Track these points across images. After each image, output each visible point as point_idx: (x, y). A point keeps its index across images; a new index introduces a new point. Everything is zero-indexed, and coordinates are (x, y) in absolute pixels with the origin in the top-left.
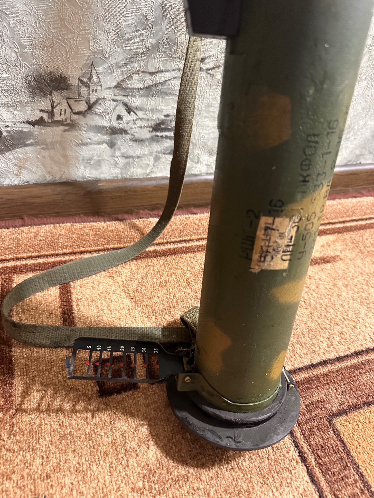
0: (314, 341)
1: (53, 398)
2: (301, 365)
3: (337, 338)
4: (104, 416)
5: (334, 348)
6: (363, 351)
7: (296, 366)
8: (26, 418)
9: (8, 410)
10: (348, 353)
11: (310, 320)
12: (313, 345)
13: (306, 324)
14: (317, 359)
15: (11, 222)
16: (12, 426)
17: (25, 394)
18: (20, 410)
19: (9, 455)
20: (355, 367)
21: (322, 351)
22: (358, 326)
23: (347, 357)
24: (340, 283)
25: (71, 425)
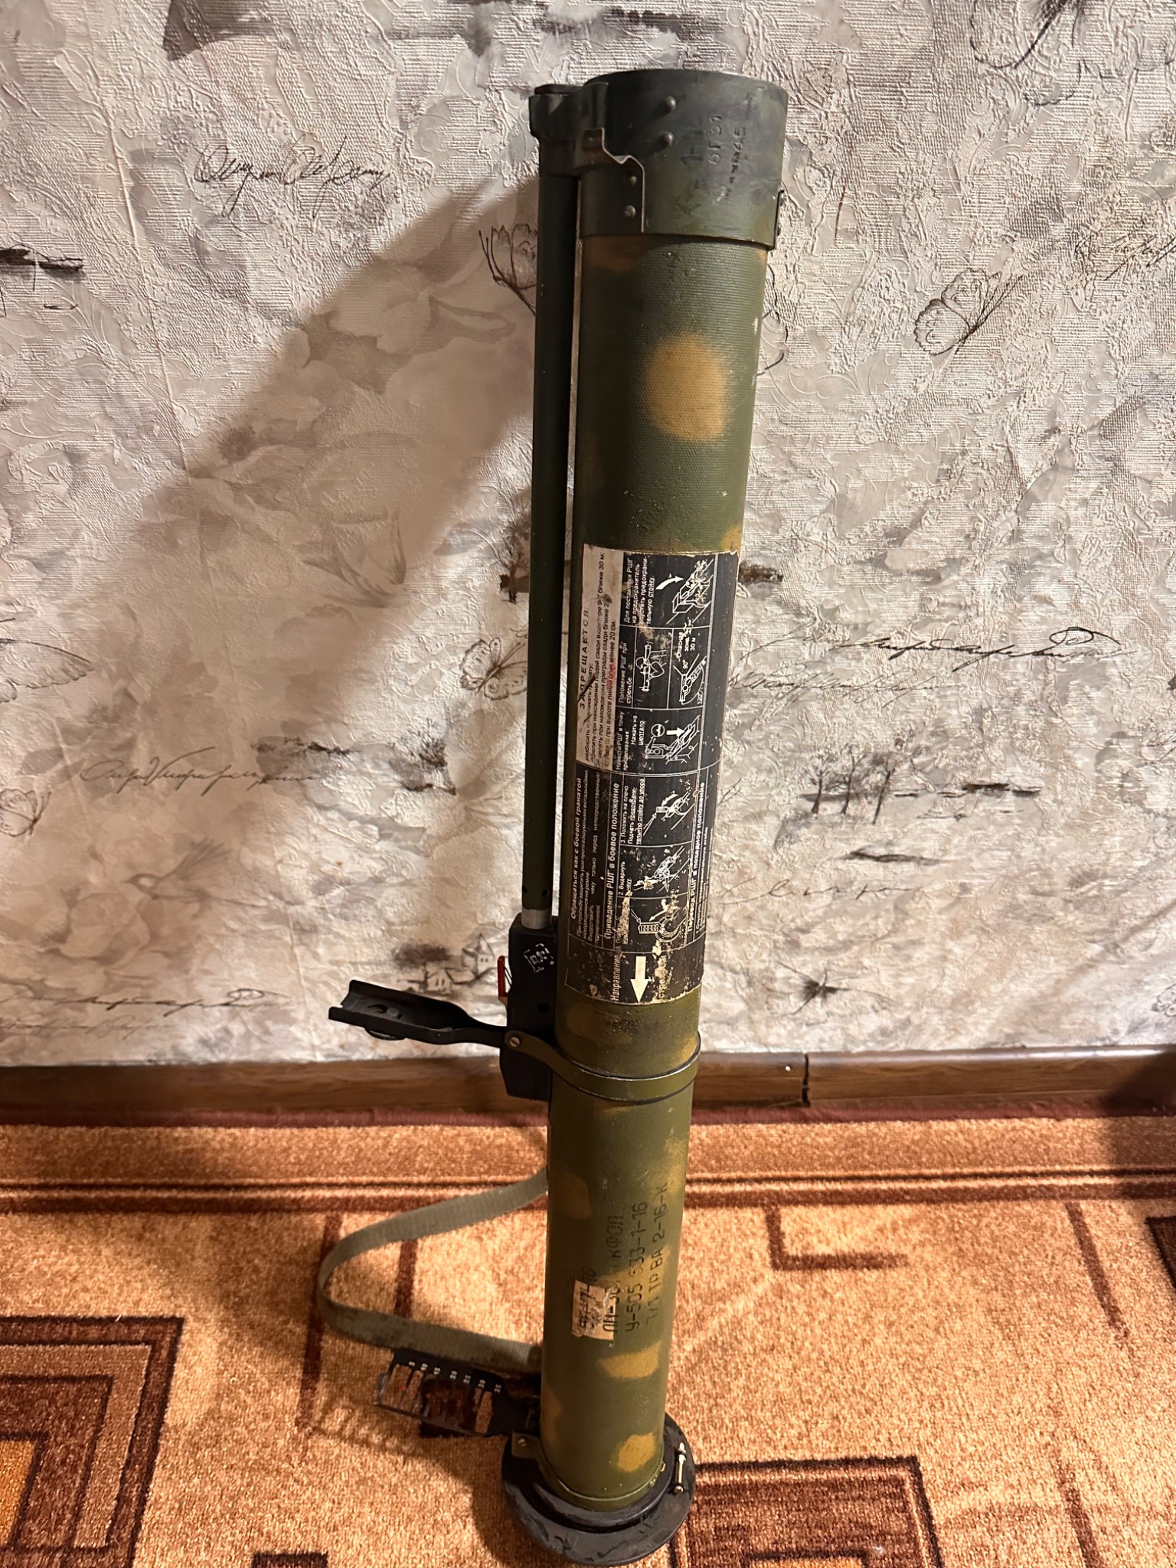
0: (778, 1421)
1: (361, 1423)
2: (736, 1459)
3: (823, 1425)
4: (419, 1466)
5: (810, 1442)
6: (861, 1460)
7: (727, 1458)
8: (324, 1443)
9: (305, 1426)
10: (833, 1457)
11: (788, 1379)
12: (773, 1428)
13: (777, 1385)
14: (769, 1455)
15: (354, 1117)
16: (306, 1449)
17: (328, 1409)
18: (318, 1430)
19: (297, 1487)
20: (834, 1486)
21: (784, 1441)
22: (877, 1410)
23: (826, 1464)
24: (879, 1316)
25: (375, 1466)
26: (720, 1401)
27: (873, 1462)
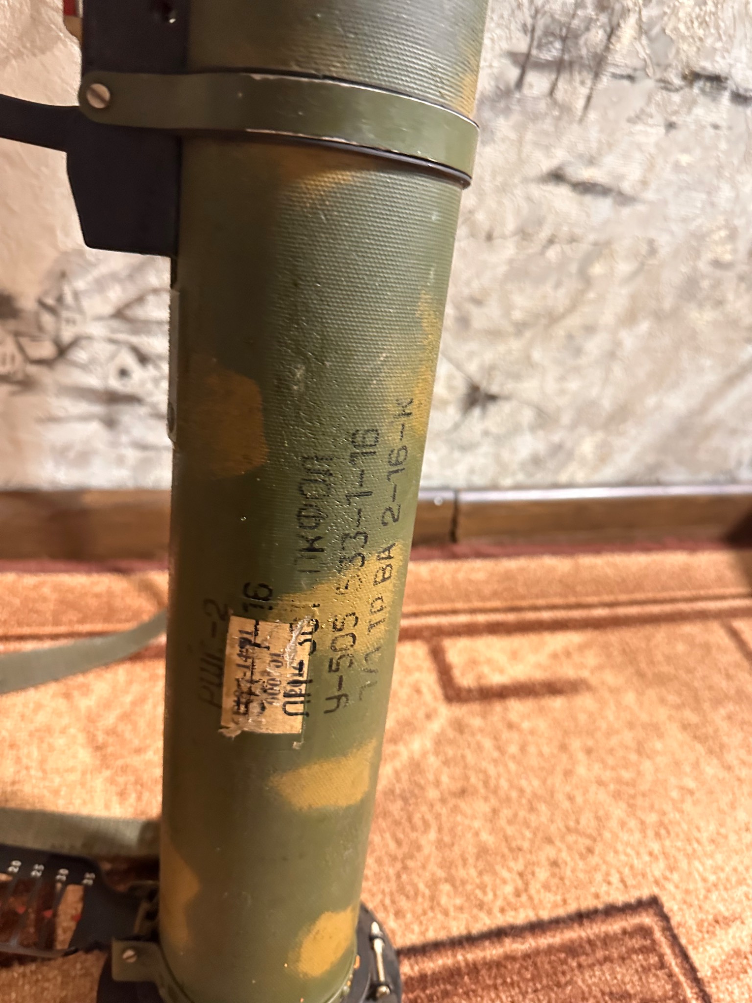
0: (487, 879)
2: (442, 936)
3: (543, 874)
5: (531, 898)
6: (596, 911)
7: (431, 935)
10: (561, 912)
11: (489, 825)
12: (483, 887)
13: (477, 834)
14: (484, 923)
20: (572, 950)
21: (499, 903)
22: (598, 848)
23: (556, 923)
26: (410, 863)
27: (611, 911)
